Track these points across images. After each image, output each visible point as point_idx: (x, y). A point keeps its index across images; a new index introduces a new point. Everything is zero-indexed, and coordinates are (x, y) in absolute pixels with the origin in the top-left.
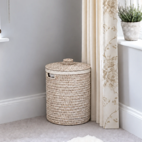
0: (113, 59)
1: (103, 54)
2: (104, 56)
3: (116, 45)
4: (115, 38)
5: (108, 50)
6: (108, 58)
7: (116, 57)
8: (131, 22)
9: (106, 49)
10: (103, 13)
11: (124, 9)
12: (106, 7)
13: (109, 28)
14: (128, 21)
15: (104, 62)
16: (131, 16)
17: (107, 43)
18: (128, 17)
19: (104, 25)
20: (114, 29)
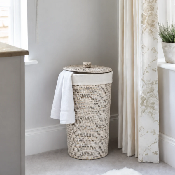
0: (152, 84)
1: (142, 78)
2: (143, 80)
3: (156, 69)
4: (155, 60)
5: (147, 73)
6: (148, 82)
7: (157, 81)
8: (173, 42)
9: (145, 72)
10: (141, 32)
11: (165, 28)
12: (144, 26)
13: (148, 50)
14: (169, 42)
15: (143, 87)
16: (173, 35)
17: (146, 66)
18: (170, 37)
19: (143, 45)
20: (154, 50)
